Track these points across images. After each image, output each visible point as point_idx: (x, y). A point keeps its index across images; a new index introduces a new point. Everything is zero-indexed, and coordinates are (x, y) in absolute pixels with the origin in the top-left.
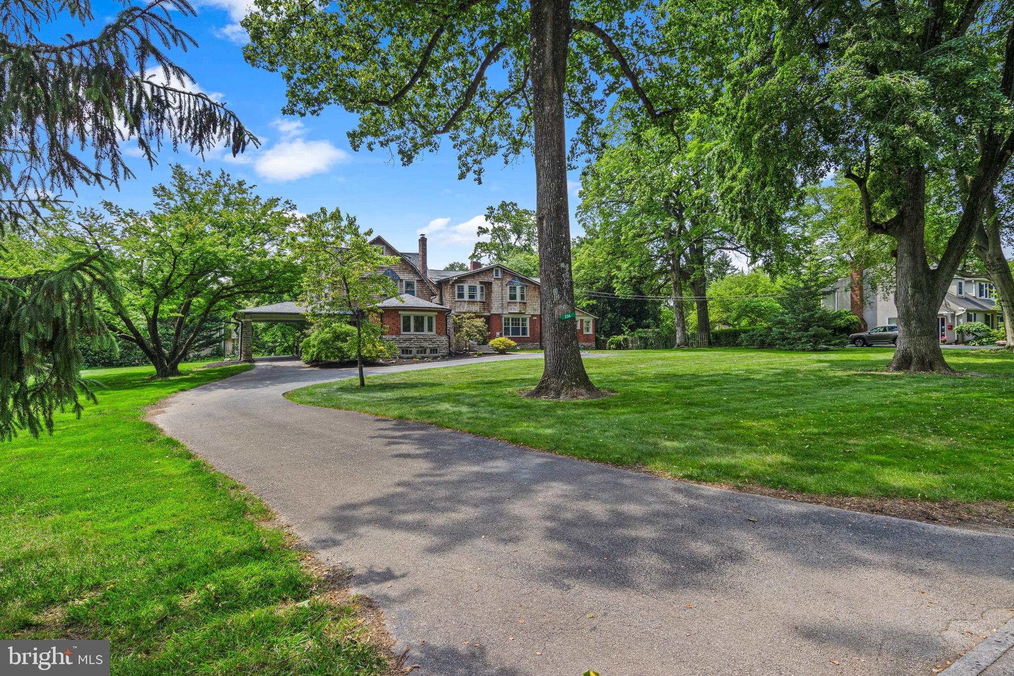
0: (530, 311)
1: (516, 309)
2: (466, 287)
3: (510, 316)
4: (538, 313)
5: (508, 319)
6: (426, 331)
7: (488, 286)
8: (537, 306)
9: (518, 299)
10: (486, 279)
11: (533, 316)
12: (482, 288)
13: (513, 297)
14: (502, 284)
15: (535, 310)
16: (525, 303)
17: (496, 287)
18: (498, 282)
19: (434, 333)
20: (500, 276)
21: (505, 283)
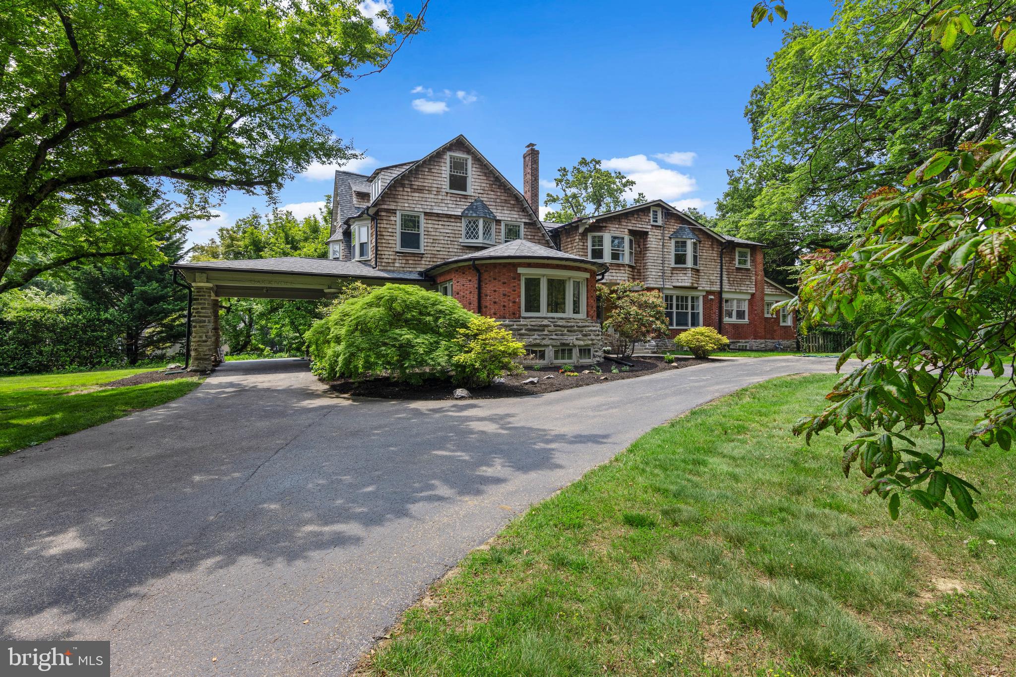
0: (704, 285)
1: (685, 280)
2: (607, 238)
3: (675, 293)
4: (716, 288)
5: (671, 297)
6: (569, 313)
7: (639, 237)
8: (715, 277)
9: (690, 263)
10: (639, 226)
11: (709, 293)
12: (631, 241)
13: (680, 259)
14: (663, 235)
15: (712, 283)
16: (698, 271)
17: (653, 241)
18: (658, 232)
19: (582, 315)
20: (660, 222)
21: (667, 235)
